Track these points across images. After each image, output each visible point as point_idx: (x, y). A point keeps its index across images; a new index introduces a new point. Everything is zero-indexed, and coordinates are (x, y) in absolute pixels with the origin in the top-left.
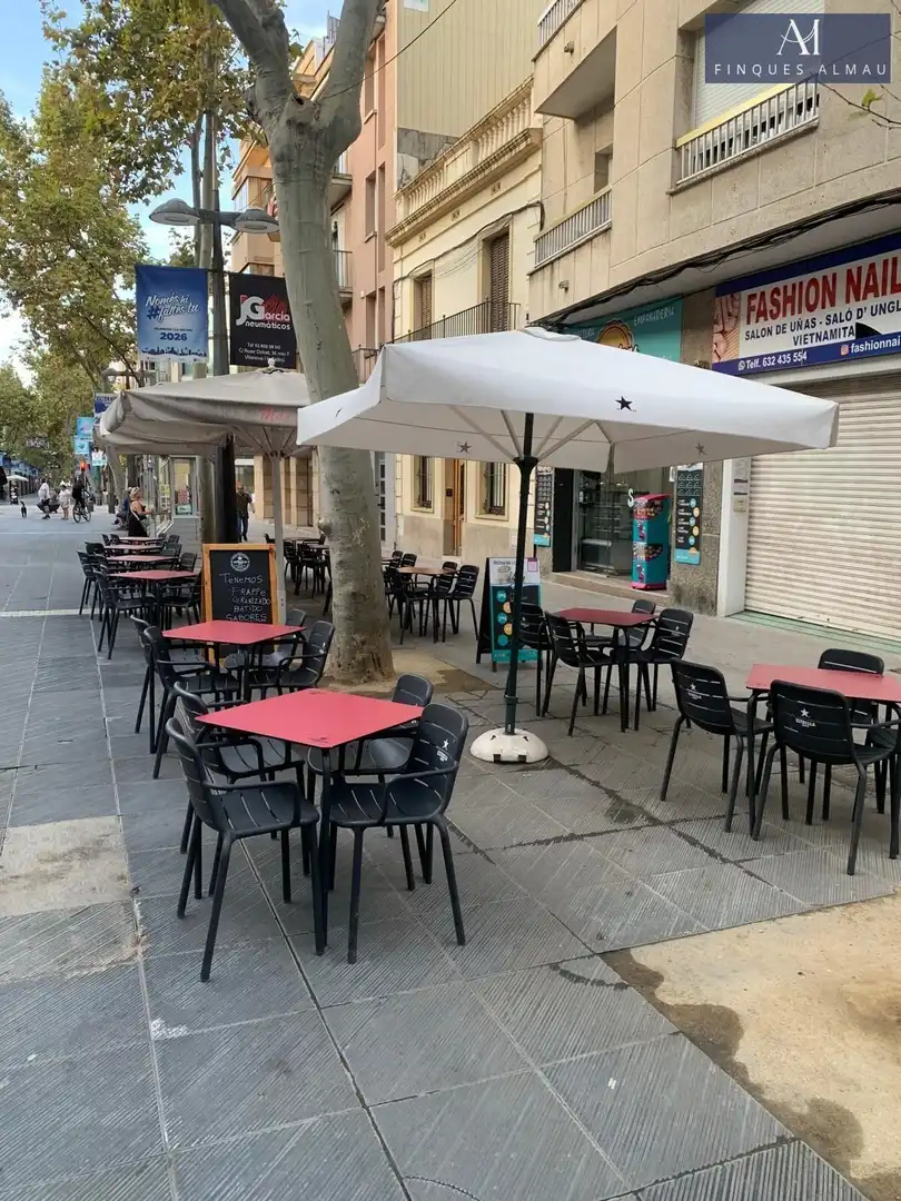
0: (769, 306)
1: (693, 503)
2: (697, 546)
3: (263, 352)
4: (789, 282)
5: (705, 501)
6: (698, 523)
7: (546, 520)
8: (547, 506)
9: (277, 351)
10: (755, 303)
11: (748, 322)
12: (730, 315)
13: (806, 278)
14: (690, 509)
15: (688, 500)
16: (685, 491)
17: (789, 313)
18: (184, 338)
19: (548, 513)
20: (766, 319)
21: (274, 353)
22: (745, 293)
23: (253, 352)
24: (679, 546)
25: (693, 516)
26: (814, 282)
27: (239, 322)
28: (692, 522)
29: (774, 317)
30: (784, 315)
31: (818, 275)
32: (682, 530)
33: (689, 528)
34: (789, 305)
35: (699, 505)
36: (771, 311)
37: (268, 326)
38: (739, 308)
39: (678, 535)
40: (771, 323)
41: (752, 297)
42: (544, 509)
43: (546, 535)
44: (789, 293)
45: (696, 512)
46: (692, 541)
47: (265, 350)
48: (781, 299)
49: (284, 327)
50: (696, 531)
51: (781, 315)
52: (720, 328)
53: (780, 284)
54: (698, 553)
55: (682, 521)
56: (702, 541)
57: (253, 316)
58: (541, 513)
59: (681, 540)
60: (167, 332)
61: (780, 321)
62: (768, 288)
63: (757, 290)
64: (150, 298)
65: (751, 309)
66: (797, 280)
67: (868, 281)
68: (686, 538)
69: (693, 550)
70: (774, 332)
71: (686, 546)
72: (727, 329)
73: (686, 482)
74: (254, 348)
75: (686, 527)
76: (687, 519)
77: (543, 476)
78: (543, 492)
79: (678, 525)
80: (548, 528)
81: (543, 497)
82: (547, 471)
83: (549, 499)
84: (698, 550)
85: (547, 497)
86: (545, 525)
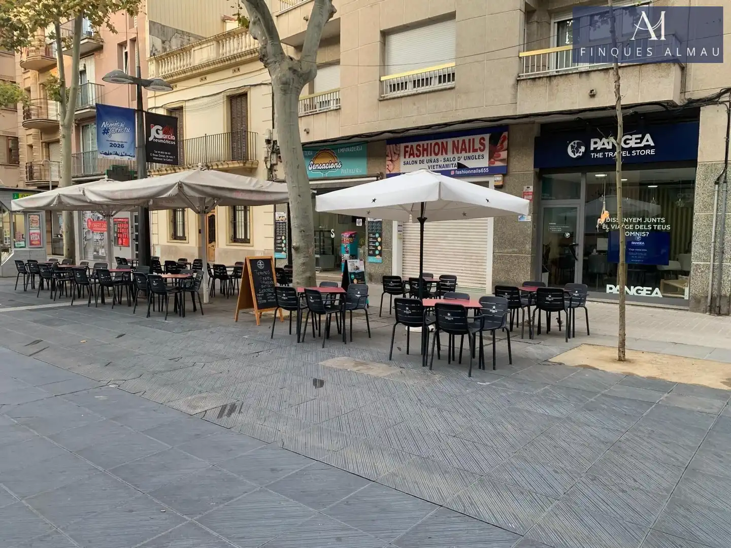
0: (415, 152)
1: (377, 235)
2: (380, 254)
3: (162, 156)
4: (425, 143)
5: (383, 234)
6: (380, 244)
7: (283, 245)
8: (283, 238)
9: (169, 155)
10: (408, 149)
11: (405, 157)
12: (395, 153)
13: (433, 142)
14: (376, 239)
15: (374, 234)
16: (372, 230)
17: (425, 155)
18: (122, 146)
19: (284, 242)
20: (414, 157)
21: (167, 157)
22: (402, 145)
23: (157, 155)
24: (370, 255)
25: (377, 241)
26: (437, 144)
27: (150, 139)
28: (377, 244)
29: (418, 156)
30: (423, 156)
31: (440, 141)
32: (371, 248)
33: (376, 247)
34: (425, 152)
35: (381, 236)
36: (416, 154)
37: (164, 142)
38: (400, 151)
39: (369, 250)
40: (416, 159)
41: (407, 147)
42: (281, 239)
43: (283, 253)
44: (425, 147)
45: (379, 239)
46: (377, 252)
47: (164, 154)
48: (421, 149)
49: (172, 143)
50: (379, 248)
51: (421, 156)
52: (390, 159)
53: (421, 143)
54: (381, 258)
55: (371, 244)
56: (382, 251)
57: (157, 136)
58: (279, 241)
59: (371, 252)
60: (113, 143)
61: (421, 158)
62: (415, 144)
63: (409, 144)
64: (104, 123)
65: (406, 152)
66: (429, 142)
67: (462, 147)
68: (374, 251)
69: (378, 257)
70: (418, 162)
71: (374, 255)
72: (393, 159)
73: (373, 226)
74: (158, 154)
75: (373, 246)
76: (374, 243)
77: (280, 223)
78: (280, 231)
79: (369, 246)
80: (284, 249)
81: (280, 233)
82: (282, 220)
83: (284, 234)
84: (381, 256)
85: (283, 233)
86: (282, 248)
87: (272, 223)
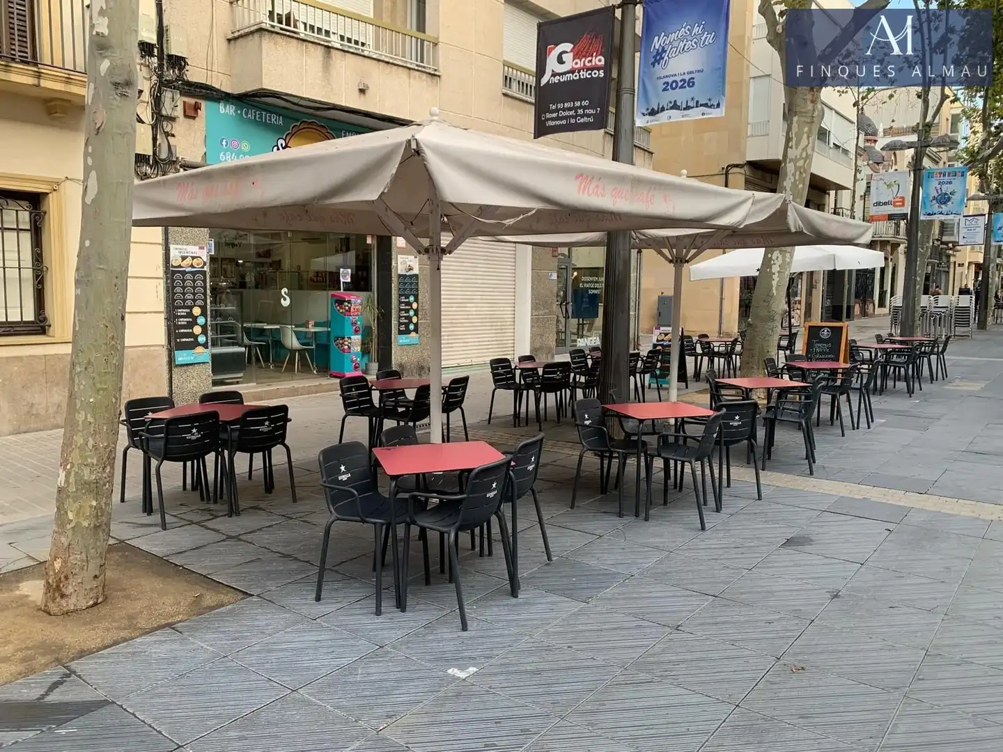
1: (412, 299)
2: (416, 330)
5: (420, 297)
6: (416, 313)
7: (197, 330)
8: (197, 311)
14: (410, 304)
15: (408, 296)
16: (405, 289)
19: (201, 320)
24: (401, 332)
25: (412, 308)
28: (412, 313)
32: (403, 320)
33: (410, 319)
35: (416, 300)
39: (400, 324)
42: (190, 315)
43: (200, 349)
45: (415, 306)
46: (412, 327)
50: (415, 320)
54: (417, 335)
55: (403, 314)
56: (419, 325)
58: (183, 321)
59: (403, 328)
68: (407, 325)
69: (413, 334)
71: (407, 332)
73: (405, 284)
75: (406, 318)
76: (407, 311)
77: (184, 273)
78: (184, 294)
79: (400, 317)
80: (202, 339)
81: (184, 300)
82: (192, 266)
83: (199, 302)
84: (417, 333)
85: (194, 300)
86: (196, 337)
87: (160, 272)
